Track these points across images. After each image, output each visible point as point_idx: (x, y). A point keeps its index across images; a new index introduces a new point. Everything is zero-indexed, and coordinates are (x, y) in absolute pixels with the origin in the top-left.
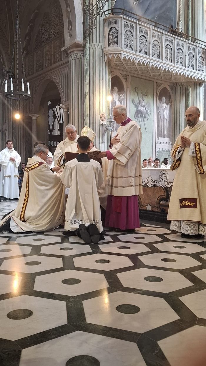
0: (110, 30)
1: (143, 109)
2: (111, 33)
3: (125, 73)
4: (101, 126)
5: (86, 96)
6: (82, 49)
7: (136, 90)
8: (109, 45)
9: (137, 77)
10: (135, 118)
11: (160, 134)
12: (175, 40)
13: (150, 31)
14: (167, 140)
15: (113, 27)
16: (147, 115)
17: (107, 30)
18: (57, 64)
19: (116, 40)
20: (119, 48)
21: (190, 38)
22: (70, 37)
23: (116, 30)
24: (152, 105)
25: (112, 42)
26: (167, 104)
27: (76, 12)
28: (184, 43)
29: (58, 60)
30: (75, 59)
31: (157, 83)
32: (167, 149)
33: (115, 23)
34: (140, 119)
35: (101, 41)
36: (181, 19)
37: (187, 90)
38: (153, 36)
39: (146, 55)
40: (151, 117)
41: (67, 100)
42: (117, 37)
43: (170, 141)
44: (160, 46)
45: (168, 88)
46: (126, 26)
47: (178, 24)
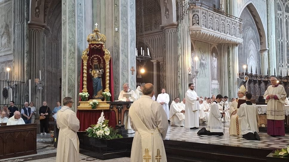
0: (194, 16)
1: (204, 62)
2: (194, 17)
3: (194, 39)
4: (189, 75)
5: (179, 56)
6: (176, 27)
7: (200, 49)
8: (193, 24)
9: (200, 41)
10: (200, 68)
11: (213, 79)
12: (226, 19)
13: (214, 15)
14: (216, 82)
15: (196, 14)
16: (206, 65)
17: (191, 16)
18: (148, 32)
19: (197, 22)
20: (200, 27)
21: (229, 16)
22: (167, 19)
23: (198, 16)
24: (208, 58)
25: (195, 23)
26: (216, 58)
27: (173, 4)
28: (230, 20)
29: (148, 29)
30: (171, 33)
31: (210, 44)
32: (217, 88)
33: (197, 11)
34: (202, 68)
35: (188, 22)
36: (223, 2)
37: (228, 48)
38: (216, 18)
39: (212, 30)
40: (208, 66)
41: (158, 56)
42: (198, 20)
43: (218, 82)
44: (219, 23)
45: (216, 47)
46: (203, 13)
47: (221, 6)
